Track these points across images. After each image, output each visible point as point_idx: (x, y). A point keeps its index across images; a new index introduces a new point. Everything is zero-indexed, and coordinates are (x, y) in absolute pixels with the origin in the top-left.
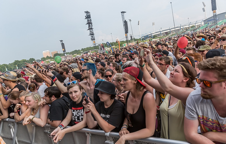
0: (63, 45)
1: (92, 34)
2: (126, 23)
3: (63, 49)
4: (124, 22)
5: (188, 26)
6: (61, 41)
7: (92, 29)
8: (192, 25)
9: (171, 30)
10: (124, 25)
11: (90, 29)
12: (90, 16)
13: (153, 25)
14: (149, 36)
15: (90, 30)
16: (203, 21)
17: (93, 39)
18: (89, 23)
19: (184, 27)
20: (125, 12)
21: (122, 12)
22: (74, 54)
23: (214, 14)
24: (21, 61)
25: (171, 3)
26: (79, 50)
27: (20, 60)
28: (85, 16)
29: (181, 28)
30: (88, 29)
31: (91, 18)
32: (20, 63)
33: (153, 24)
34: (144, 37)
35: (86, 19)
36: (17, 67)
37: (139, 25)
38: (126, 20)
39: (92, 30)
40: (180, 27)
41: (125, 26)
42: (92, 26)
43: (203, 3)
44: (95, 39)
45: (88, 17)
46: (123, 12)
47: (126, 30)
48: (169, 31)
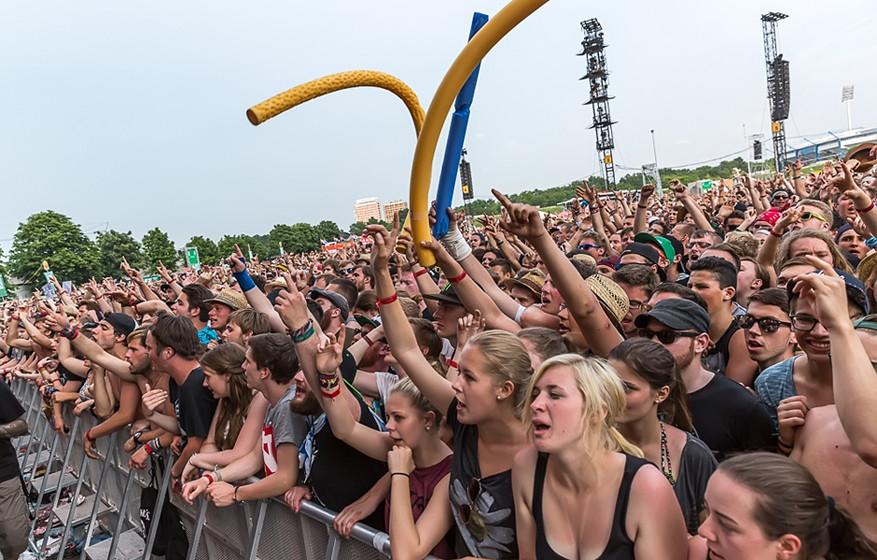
0: (465, 170)
1: (603, 123)
2: (779, 70)
3: (466, 187)
4: (773, 65)
7: (605, 98)
10: (770, 80)
11: (598, 98)
12: (602, 40)
14: (820, 149)
15: (596, 105)
17: (605, 146)
18: (596, 74)
20: (782, 17)
21: (765, 18)
24: (294, 230)
27: (290, 224)
28: (583, 43)
30: (587, 100)
32: (291, 237)
33: (848, 94)
34: (794, 155)
36: (282, 249)
38: (781, 55)
39: (602, 105)
41: (776, 85)
42: (606, 87)
45: (593, 46)
46: (771, 18)
47: (776, 102)
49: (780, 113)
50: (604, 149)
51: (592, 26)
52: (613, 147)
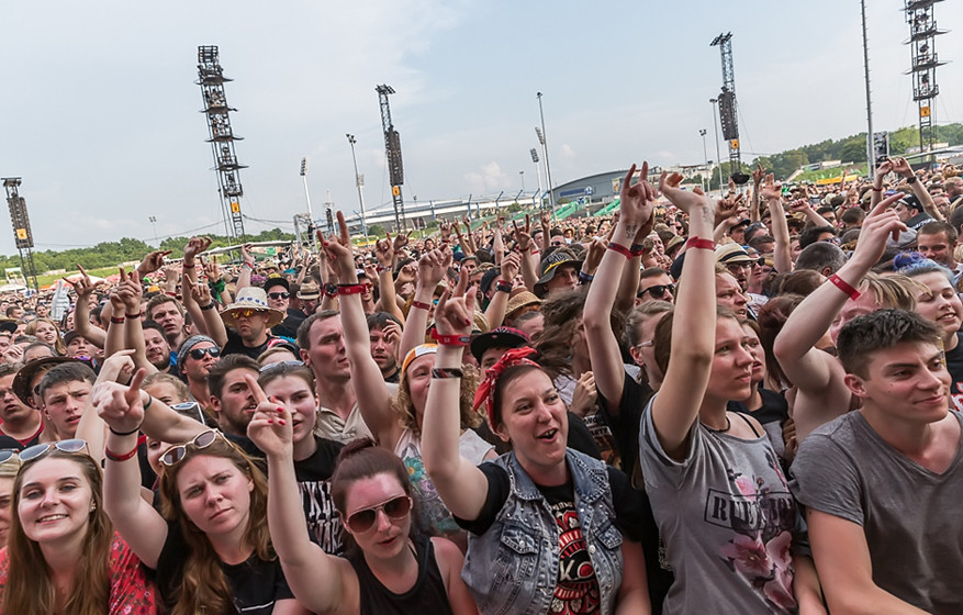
0: (18, 207)
1: (228, 166)
3: (23, 232)
6: (13, 182)
7: (231, 138)
9: (436, 212)
11: (222, 137)
17: (232, 192)
19: (481, 206)
29: (473, 207)
30: (212, 136)
39: (228, 145)
40: (468, 204)
42: (229, 125)
48: (429, 213)
49: (397, 178)
50: (231, 195)
51: (208, 54)
52: (240, 194)
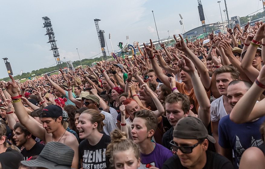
0: (8, 65)
1: (55, 48)
2: (101, 34)
3: (9, 71)
4: (99, 33)
5: (167, 40)
6: (5, 59)
7: (54, 41)
8: (171, 40)
10: (99, 37)
11: (52, 41)
12: (50, 23)
13: (127, 39)
15: (52, 43)
16: (183, 35)
17: (56, 55)
18: (50, 33)
19: (163, 41)
20: (100, 20)
22: (22, 79)
23: (203, 24)
25: (152, 11)
26: (28, 73)
28: (44, 24)
30: (49, 41)
31: (52, 27)
35: (44, 27)
37: (110, 38)
38: (100, 30)
39: (54, 43)
40: (159, 41)
41: (101, 38)
42: (54, 37)
43: (180, 15)
44: (59, 56)
45: (48, 25)
46: (96, 20)
47: (101, 42)
49: (103, 45)
51: (46, 19)
